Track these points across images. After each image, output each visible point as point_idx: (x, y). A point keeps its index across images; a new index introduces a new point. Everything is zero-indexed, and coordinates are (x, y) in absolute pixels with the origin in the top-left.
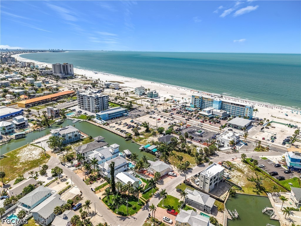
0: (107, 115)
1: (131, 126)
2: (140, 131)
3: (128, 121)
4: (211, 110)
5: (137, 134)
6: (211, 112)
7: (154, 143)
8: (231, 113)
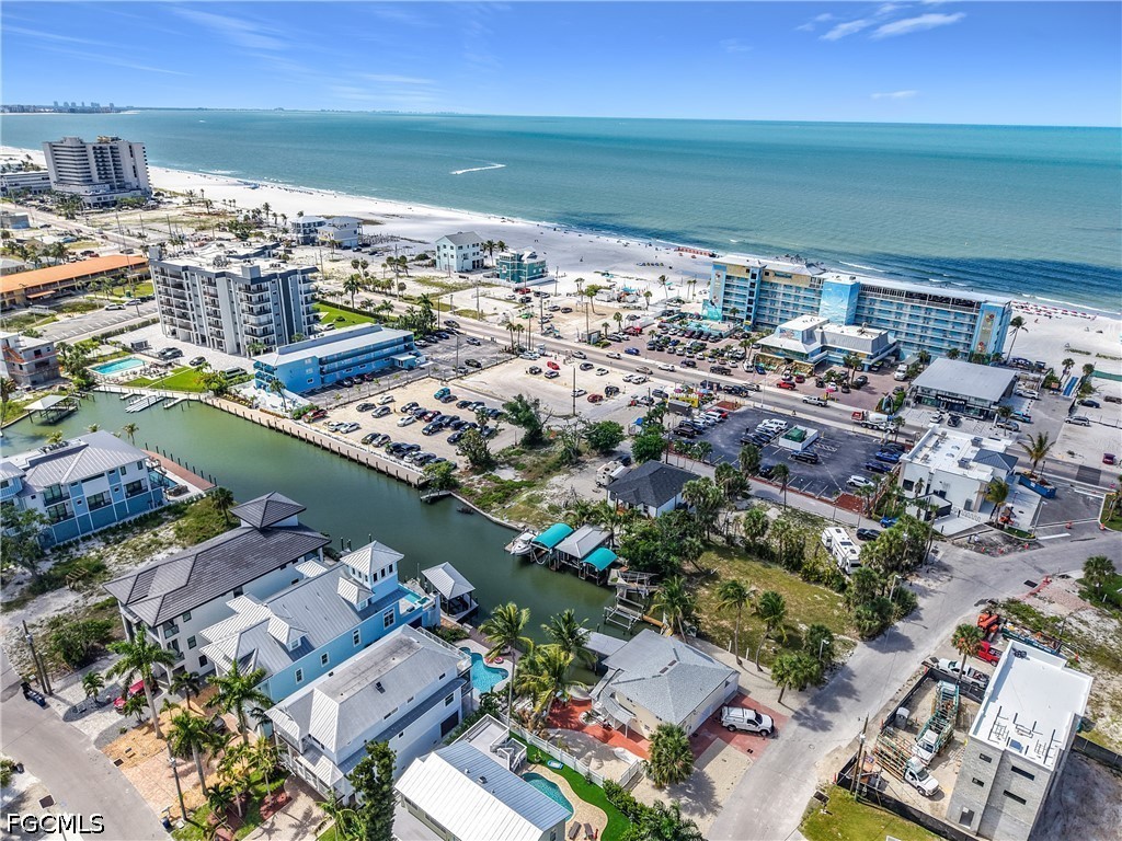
0: (309, 366)
1: (444, 417)
2: (495, 447)
3: (423, 393)
4: (815, 327)
5: (483, 463)
6: (818, 338)
7: (586, 515)
8: (903, 338)
